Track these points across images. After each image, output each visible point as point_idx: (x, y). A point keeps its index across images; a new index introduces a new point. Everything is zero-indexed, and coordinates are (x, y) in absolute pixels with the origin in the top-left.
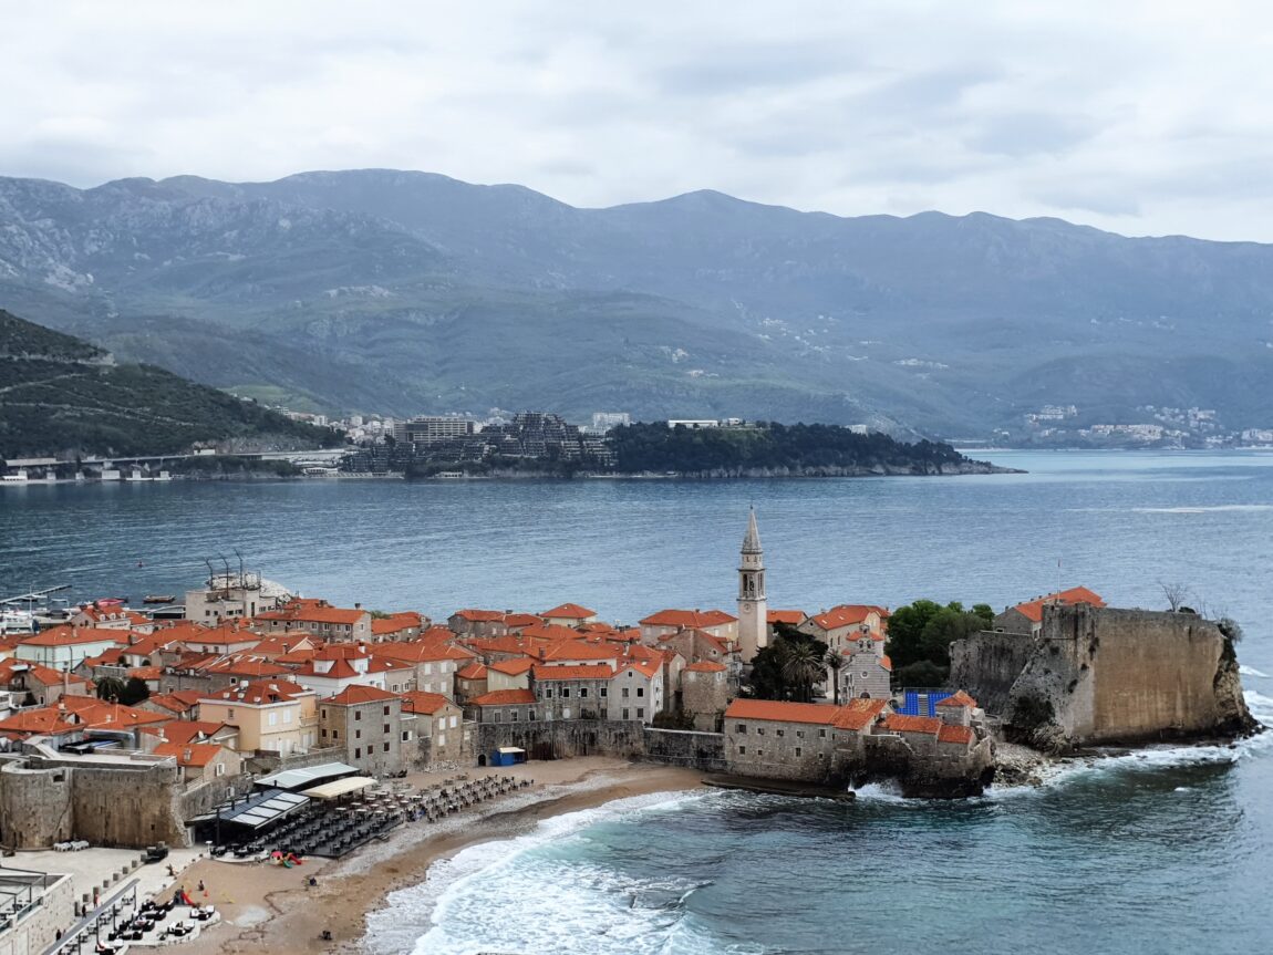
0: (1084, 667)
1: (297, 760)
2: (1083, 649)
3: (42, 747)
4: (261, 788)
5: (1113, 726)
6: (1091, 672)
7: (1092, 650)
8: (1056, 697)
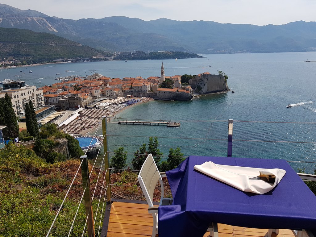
0: (206, 83)
1: (99, 98)
2: (206, 80)
3: (65, 96)
4: (94, 101)
5: (210, 90)
6: (207, 83)
7: (207, 80)
8: (202, 87)
